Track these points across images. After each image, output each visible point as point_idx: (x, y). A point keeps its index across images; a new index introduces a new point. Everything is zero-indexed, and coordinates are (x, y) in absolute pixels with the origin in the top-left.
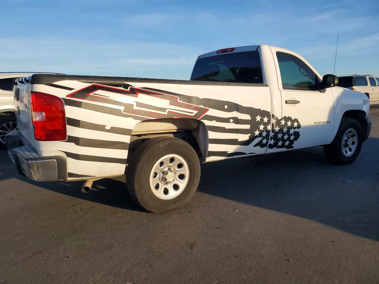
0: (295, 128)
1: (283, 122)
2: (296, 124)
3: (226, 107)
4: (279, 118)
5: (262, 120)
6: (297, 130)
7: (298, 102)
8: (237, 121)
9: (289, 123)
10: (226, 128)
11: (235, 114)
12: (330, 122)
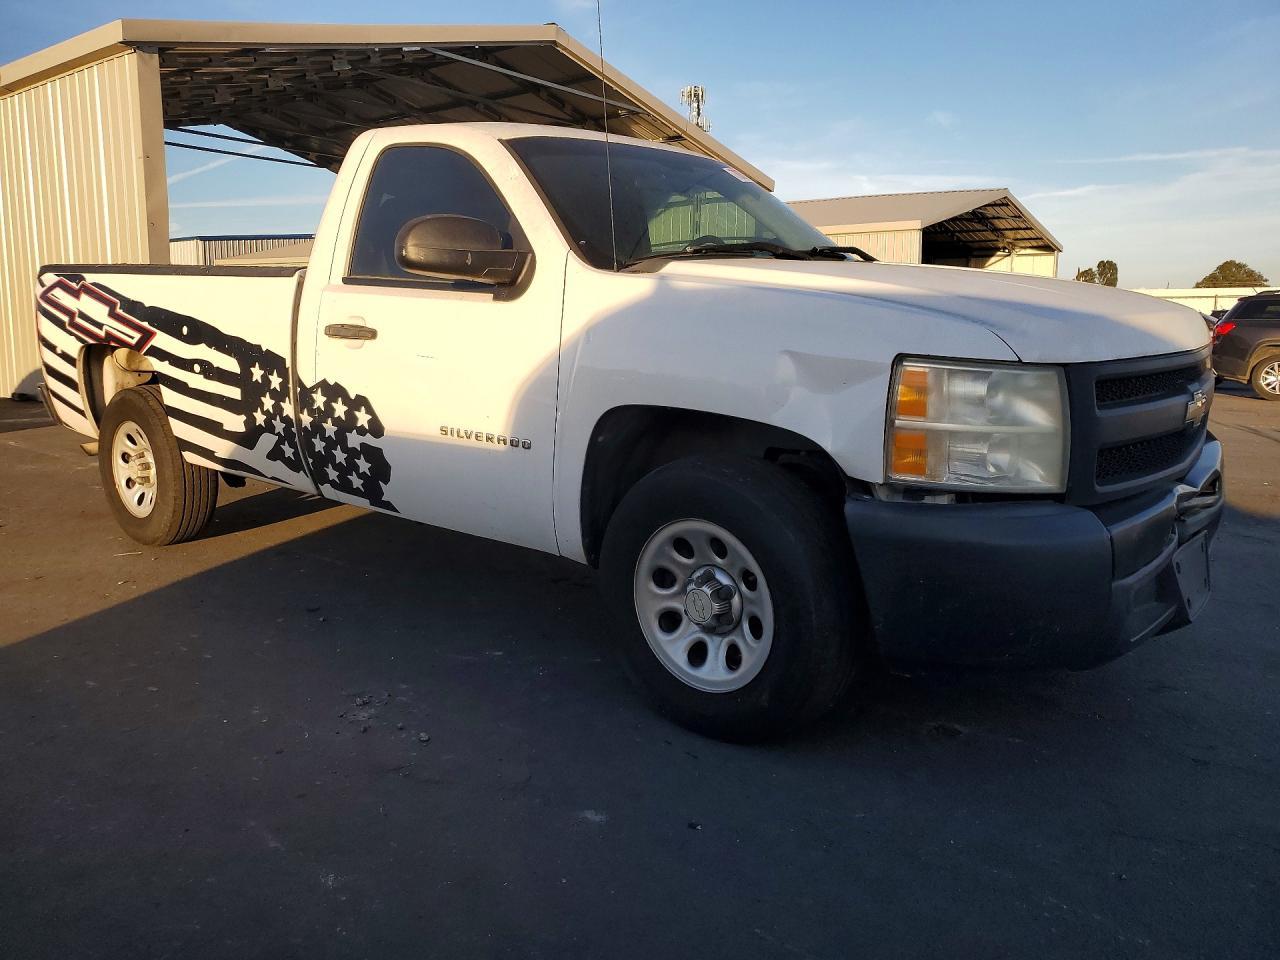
0: (362, 431)
1: (320, 400)
2: (363, 418)
3: (185, 330)
4: (309, 384)
5: (266, 381)
6: (369, 439)
7: (372, 334)
8: (209, 371)
9: (340, 409)
10: (190, 386)
11: (202, 352)
12: (527, 446)
